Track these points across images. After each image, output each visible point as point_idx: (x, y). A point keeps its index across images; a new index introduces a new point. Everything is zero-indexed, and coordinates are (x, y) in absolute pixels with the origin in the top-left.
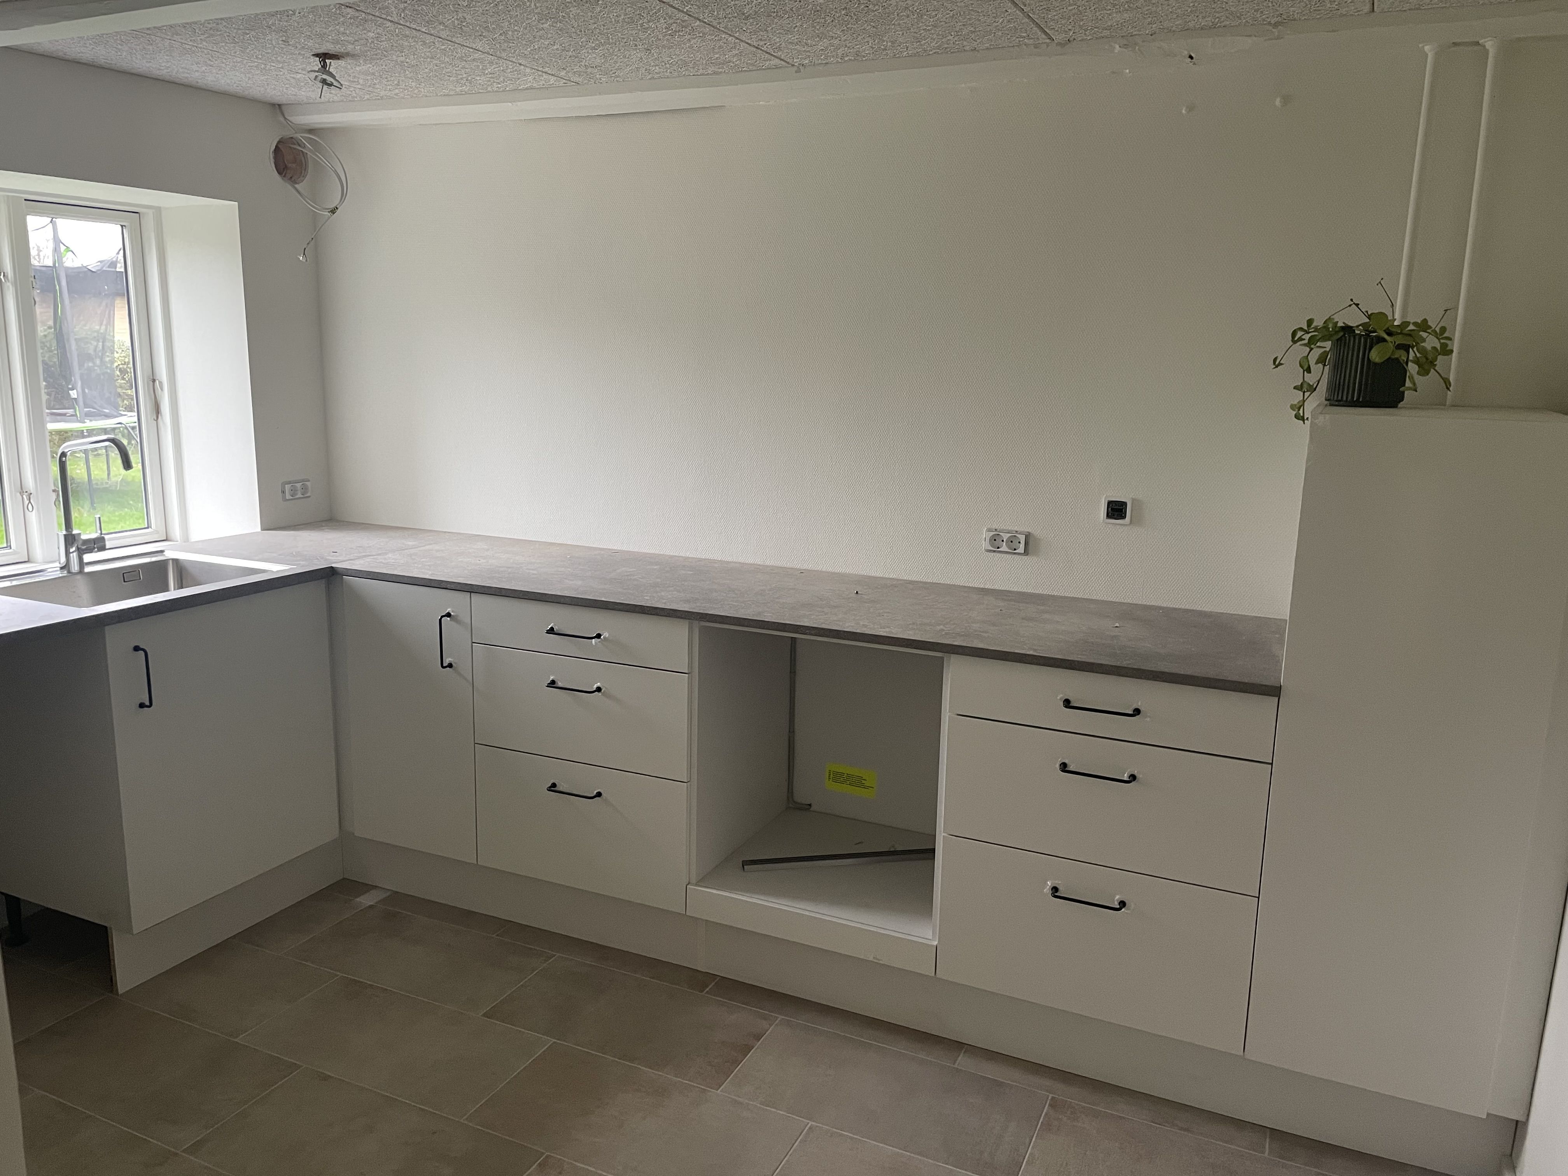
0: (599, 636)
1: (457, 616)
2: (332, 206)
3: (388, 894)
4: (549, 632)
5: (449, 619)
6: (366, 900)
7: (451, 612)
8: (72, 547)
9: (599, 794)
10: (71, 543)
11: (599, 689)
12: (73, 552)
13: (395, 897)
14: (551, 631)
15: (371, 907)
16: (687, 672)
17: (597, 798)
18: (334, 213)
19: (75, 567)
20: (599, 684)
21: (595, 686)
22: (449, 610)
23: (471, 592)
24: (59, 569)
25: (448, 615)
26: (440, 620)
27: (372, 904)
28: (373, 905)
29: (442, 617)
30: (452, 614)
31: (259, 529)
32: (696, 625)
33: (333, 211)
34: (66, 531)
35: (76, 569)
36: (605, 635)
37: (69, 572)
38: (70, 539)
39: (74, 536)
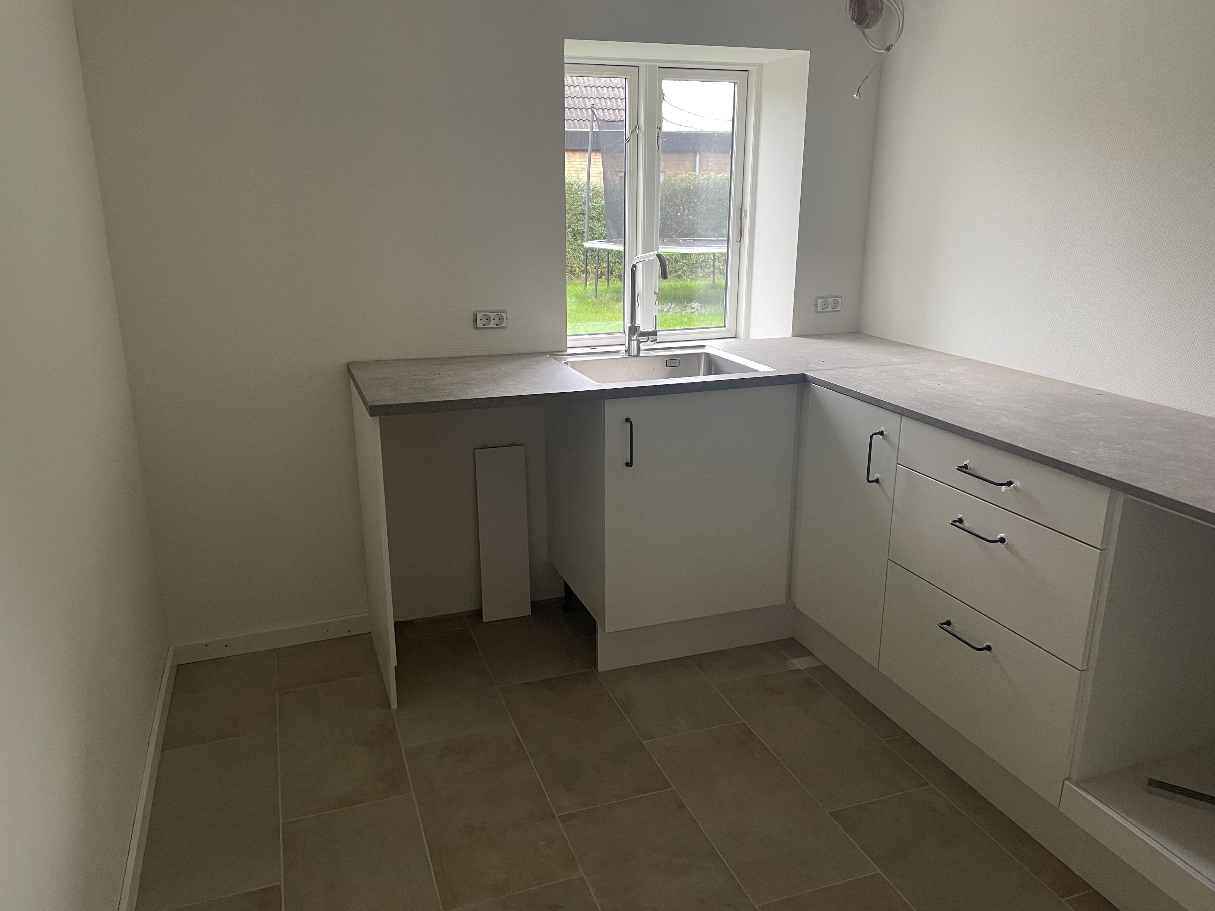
0: (1009, 483)
1: (888, 435)
2: (888, 45)
3: (819, 664)
4: (960, 469)
5: (881, 437)
6: (799, 663)
7: (884, 431)
8: (633, 337)
9: (989, 648)
10: (633, 333)
11: (1002, 540)
12: (634, 340)
13: (823, 670)
14: (963, 468)
15: (799, 671)
16: (1099, 548)
17: (986, 651)
18: (888, 51)
19: (634, 352)
20: (1003, 534)
21: (999, 537)
22: (882, 429)
23: (902, 415)
24: (624, 351)
25: (881, 433)
26: (871, 437)
27: (801, 668)
28: (801, 670)
29: (874, 434)
30: (884, 433)
31: (790, 335)
32: (1121, 497)
33: (888, 49)
34: (631, 324)
35: (635, 353)
36: (1017, 483)
37: (629, 355)
38: (633, 330)
39: (636, 328)
